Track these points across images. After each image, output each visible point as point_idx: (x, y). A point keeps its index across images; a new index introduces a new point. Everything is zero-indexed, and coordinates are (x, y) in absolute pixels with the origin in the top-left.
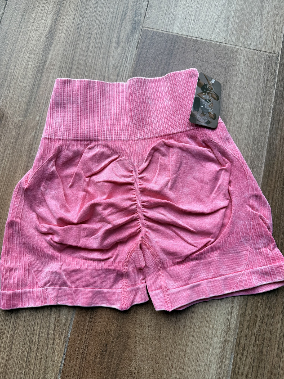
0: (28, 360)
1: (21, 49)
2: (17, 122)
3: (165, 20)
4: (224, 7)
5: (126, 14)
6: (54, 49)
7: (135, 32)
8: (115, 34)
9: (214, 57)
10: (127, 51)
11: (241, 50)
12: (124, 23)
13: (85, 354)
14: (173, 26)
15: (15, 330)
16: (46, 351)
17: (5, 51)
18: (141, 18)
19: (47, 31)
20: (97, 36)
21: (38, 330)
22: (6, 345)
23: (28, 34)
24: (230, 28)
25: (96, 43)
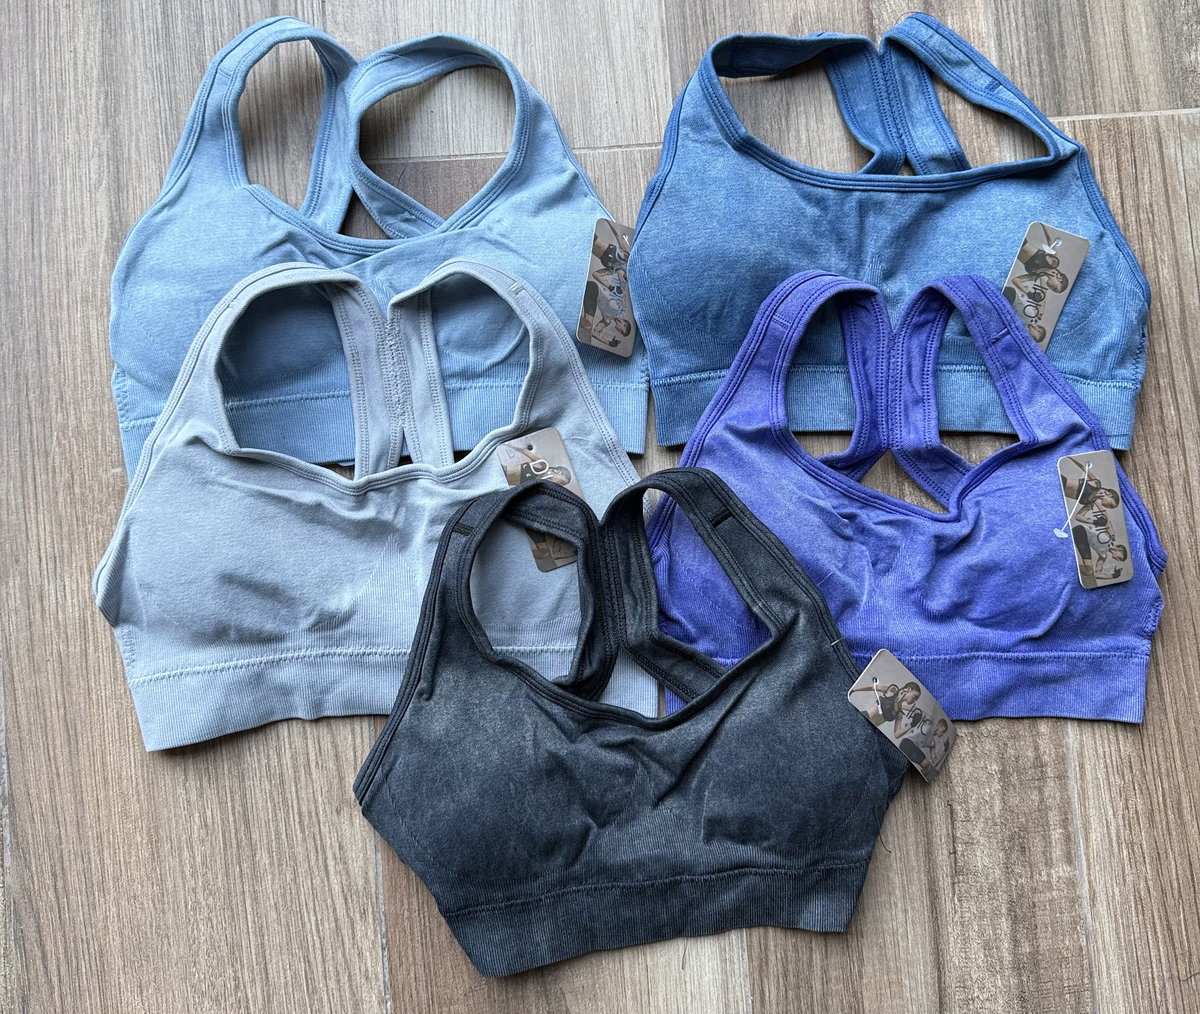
0: (310, 987)
2: (112, 481)
13: (428, 936)
15: (263, 936)
16: (344, 955)
21: (313, 919)
22: (253, 973)
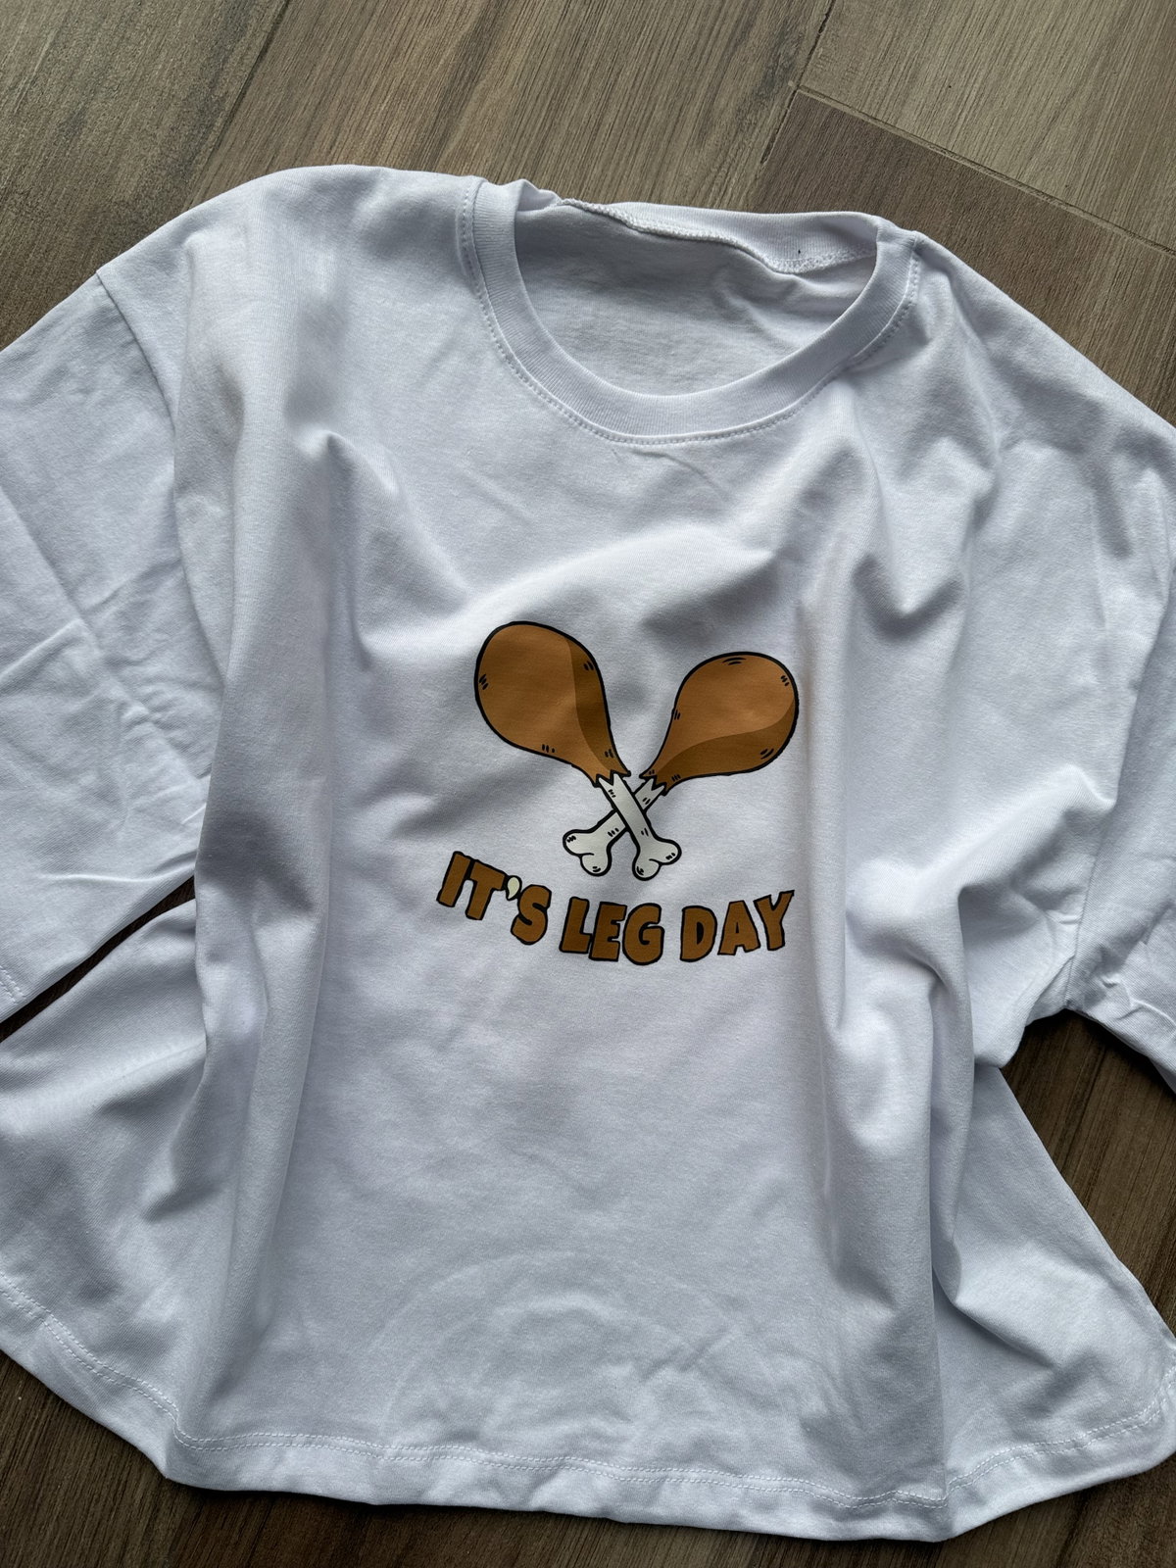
1: (366, 76)
3: (879, 78)
4: (1087, 75)
5: (749, 25)
6: (483, 100)
7: (768, 98)
8: (698, 92)
9: (1019, 244)
10: (729, 160)
11: (1113, 239)
12: (736, 60)
14: (903, 105)
17: (311, 73)
18: (797, 52)
19: (466, 30)
20: (638, 84)
23: (399, 28)
24: (1091, 152)
25: (629, 108)
